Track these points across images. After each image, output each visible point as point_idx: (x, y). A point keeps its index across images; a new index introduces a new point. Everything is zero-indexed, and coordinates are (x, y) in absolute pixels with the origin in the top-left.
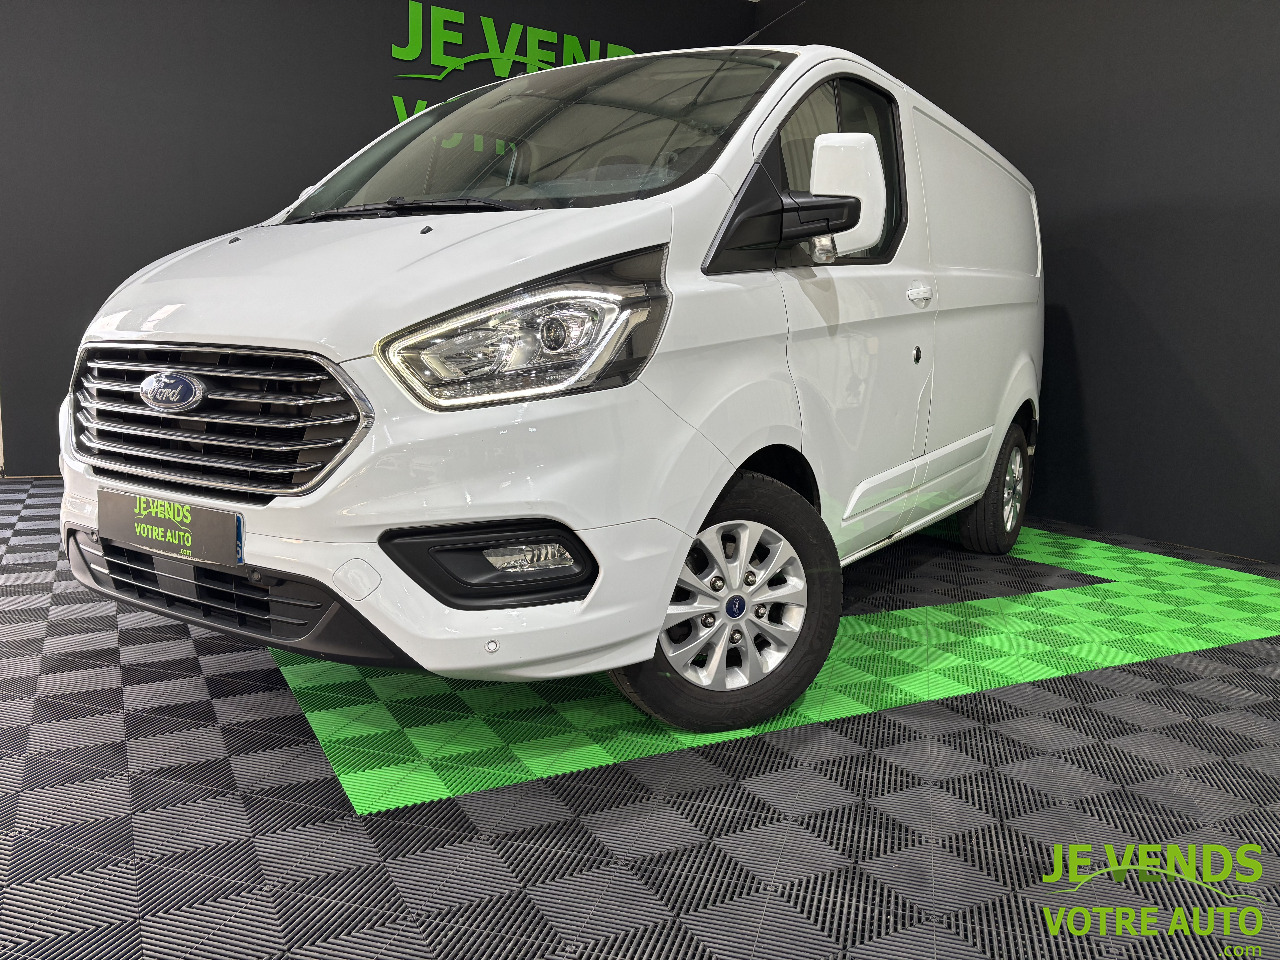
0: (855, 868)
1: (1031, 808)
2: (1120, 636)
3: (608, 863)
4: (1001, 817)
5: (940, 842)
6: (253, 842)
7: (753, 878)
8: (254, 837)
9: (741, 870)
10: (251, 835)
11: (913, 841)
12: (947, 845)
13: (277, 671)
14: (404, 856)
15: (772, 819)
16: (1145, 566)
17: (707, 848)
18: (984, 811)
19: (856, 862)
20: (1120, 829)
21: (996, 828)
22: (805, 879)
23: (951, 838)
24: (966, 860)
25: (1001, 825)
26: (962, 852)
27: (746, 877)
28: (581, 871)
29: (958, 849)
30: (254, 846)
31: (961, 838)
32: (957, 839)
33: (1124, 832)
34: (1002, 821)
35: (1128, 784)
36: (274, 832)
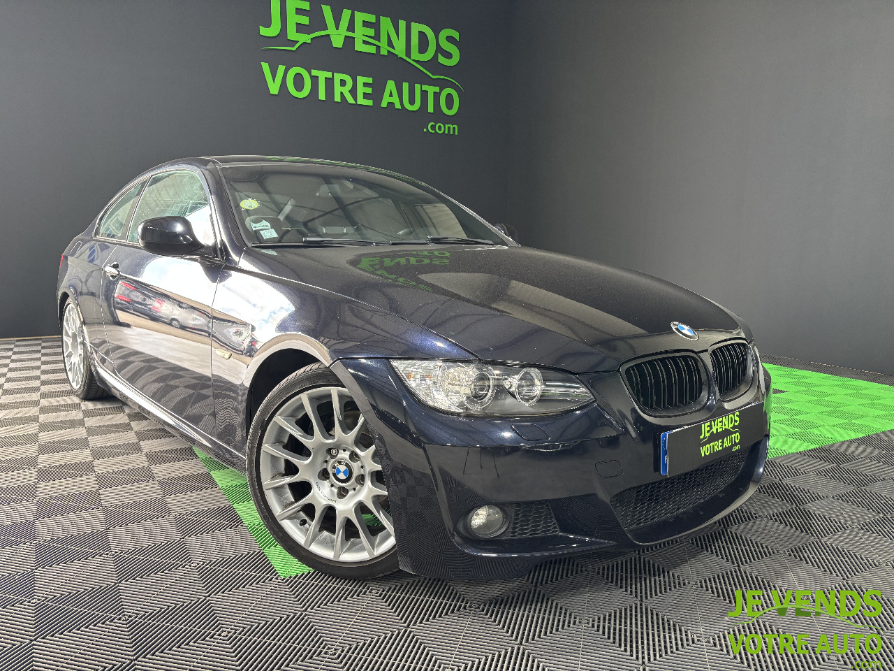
0: (641, 605)
1: (758, 557)
2: (798, 430)
3: (465, 606)
4: (738, 563)
5: (699, 584)
6: (209, 600)
7: (570, 615)
8: (209, 596)
9: (561, 608)
10: (207, 595)
11: (679, 584)
12: (704, 585)
13: (208, 475)
14: (319, 607)
15: (577, 570)
16: (806, 380)
17: (534, 594)
18: (725, 560)
19: (641, 600)
20: (823, 570)
21: (736, 572)
22: (607, 614)
23: (705, 581)
24: (719, 596)
25: (740, 570)
26: (715, 590)
27: (565, 614)
28: (446, 614)
29: (712, 588)
30: (210, 603)
31: (712, 580)
32: (710, 581)
33: (825, 571)
34: (739, 566)
35: (822, 537)
36: (223, 592)
